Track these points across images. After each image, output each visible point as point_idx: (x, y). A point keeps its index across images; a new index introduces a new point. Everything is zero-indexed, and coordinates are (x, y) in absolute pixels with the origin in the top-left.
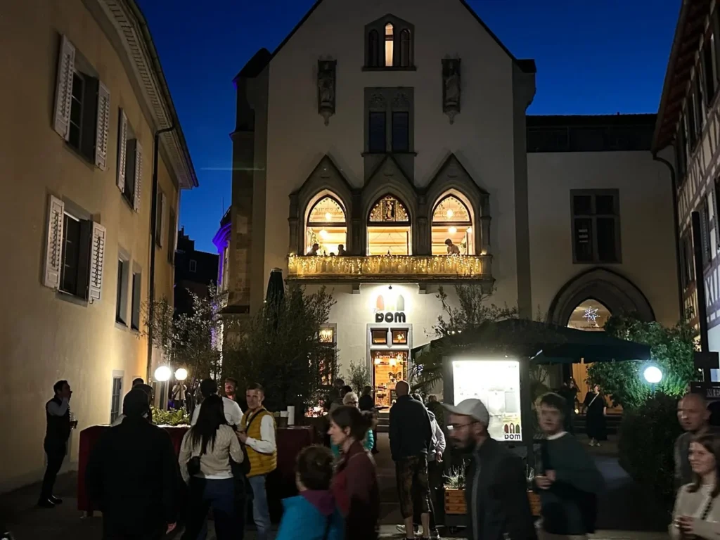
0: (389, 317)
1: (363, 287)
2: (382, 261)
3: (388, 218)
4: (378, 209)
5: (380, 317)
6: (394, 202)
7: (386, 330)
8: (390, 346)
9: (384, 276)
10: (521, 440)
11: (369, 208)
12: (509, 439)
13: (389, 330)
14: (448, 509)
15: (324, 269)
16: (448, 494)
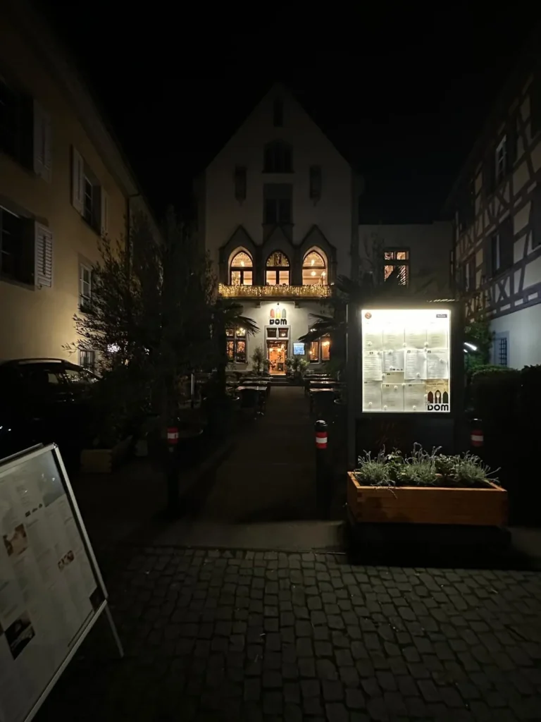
0: (277, 322)
1: (263, 304)
2: (273, 288)
3: (277, 265)
4: (271, 259)
5: (272, 322)
6: (281, 255)
7: (275, 329)
8: (277, 339)
9: (275, 297)
10: (449, 411)
12: (434, 411)
13: (278, 329)
14: (360, 515)
15: (240, 293)
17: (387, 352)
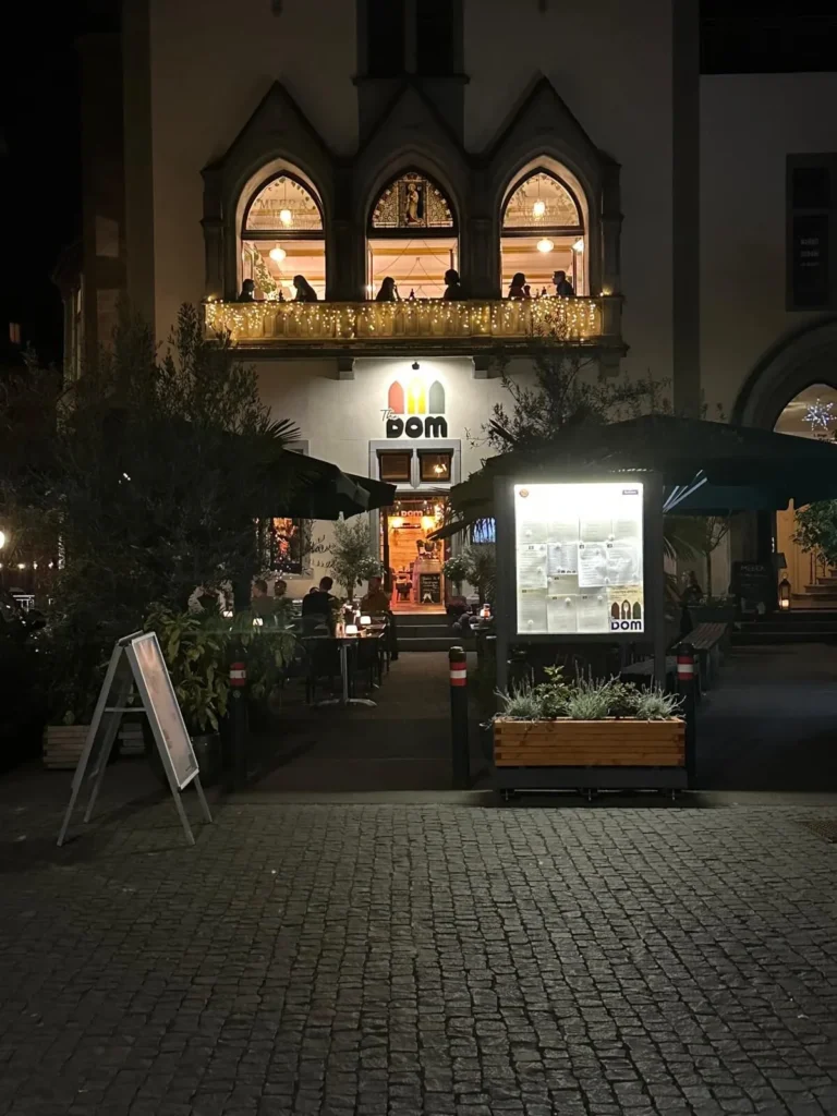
0: (414, 427)
1: (364, 366)
2: (398, 312)
3: (410, 220)
4: (389, 200)
5: (395, 427)
6: (423, 185)
7: (408, 453)
8: (415, 486)
9: (403, 342)
10: (642, 630)
11: (371, 198)
12: (620, 630)
13: (415, 454)
14: (499, 756)
15: (278, 329)
16: (498, 731)
17: (553, 545)
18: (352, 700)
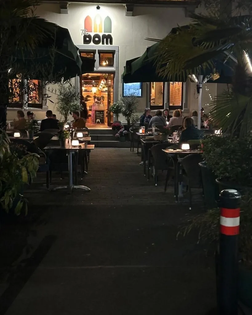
0: (97, 39)
5: (88, 39)
7: (94, 52)
8: (97, 68)
13: (97, 52)
18: (75, 187)
